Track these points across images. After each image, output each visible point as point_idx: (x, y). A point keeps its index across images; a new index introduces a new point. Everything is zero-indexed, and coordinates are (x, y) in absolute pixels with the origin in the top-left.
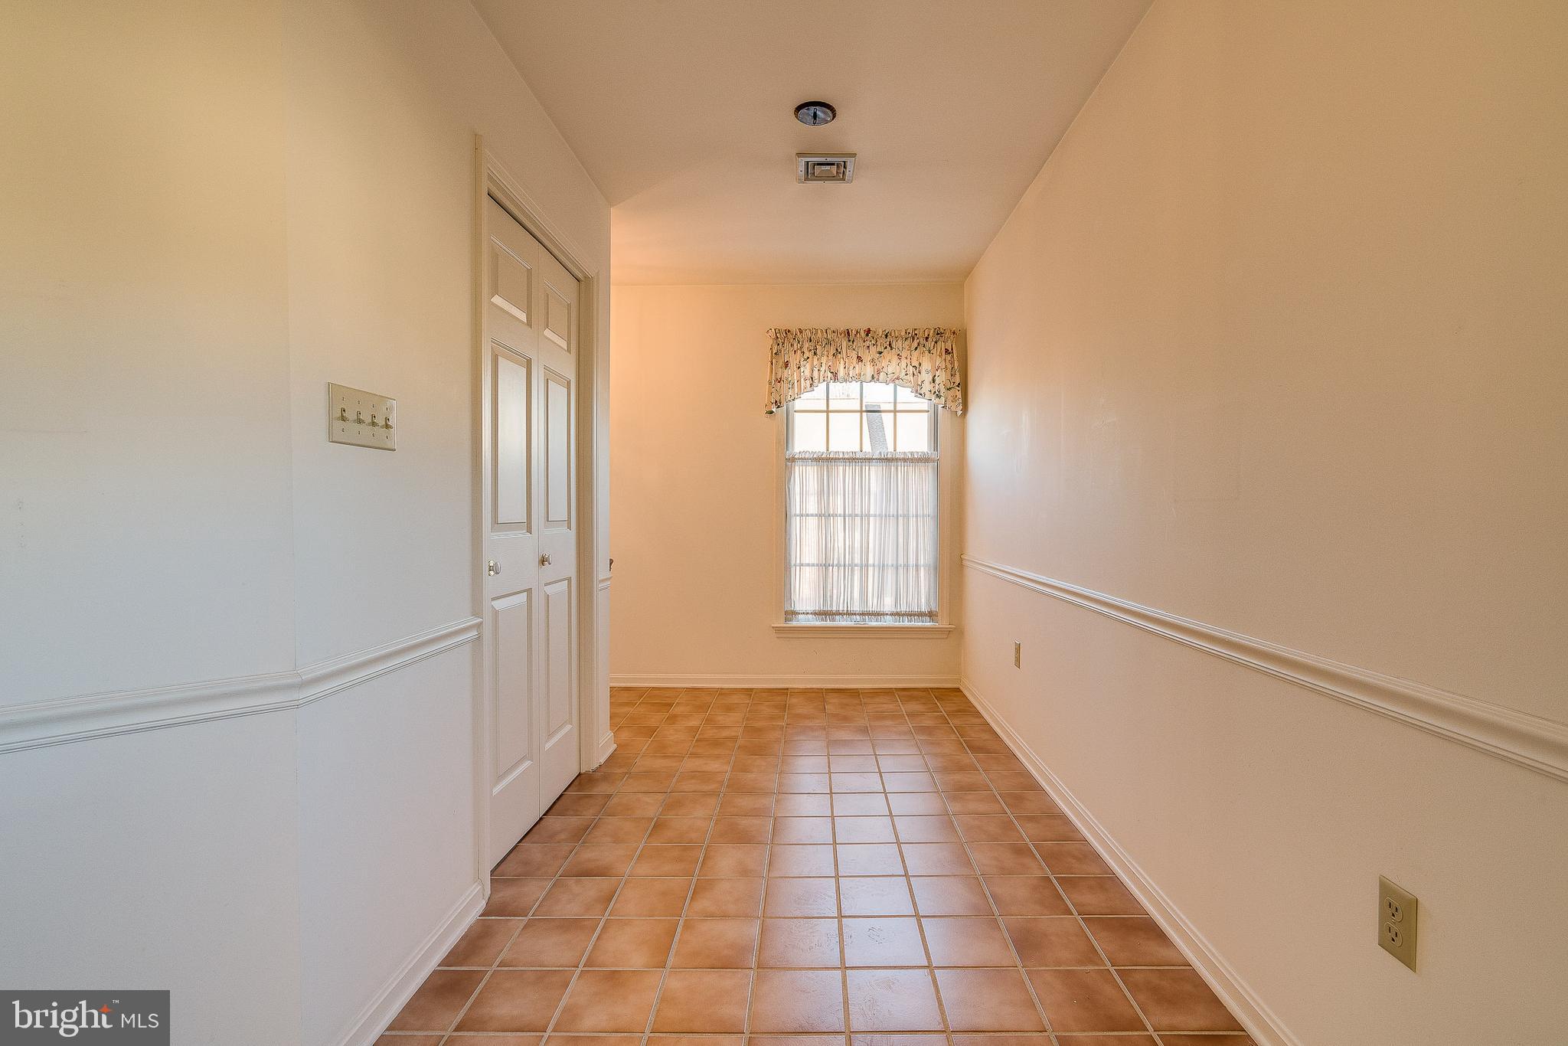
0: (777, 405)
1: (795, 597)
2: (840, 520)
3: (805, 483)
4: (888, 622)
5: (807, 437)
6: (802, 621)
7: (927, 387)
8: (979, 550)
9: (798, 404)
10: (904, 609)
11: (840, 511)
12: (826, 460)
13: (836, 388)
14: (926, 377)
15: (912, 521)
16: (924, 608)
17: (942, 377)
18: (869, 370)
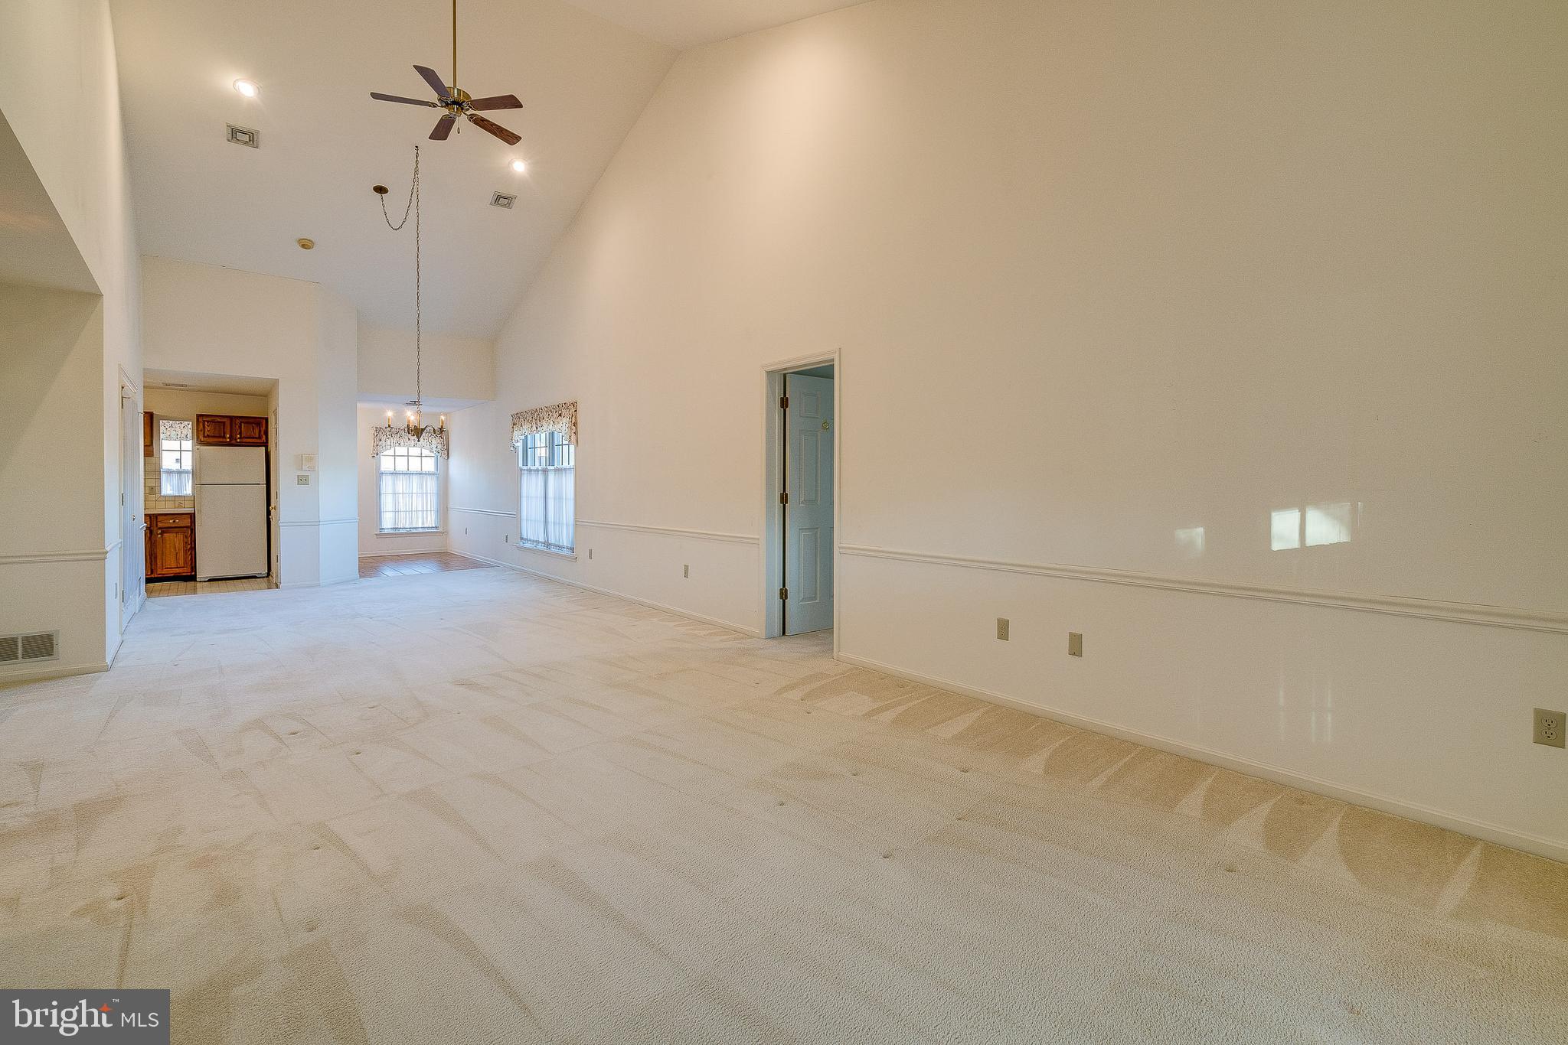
0: (376, 455)
1: (383, 520)
2: (401, 495)
3: (387, 484)
4: (420, 530)
5: (386, 464)
6: (386, 531)
7: (434, 449)
8: (454, 503)
9: (385, 453)
10: (426, 526)
11: (401, 492)
12: (395, 473)
13: (397, 448)
14: (434, 446)
15: (429, 495)
16: (434, 526)
17: (440, 446)
18: (413, 443)
